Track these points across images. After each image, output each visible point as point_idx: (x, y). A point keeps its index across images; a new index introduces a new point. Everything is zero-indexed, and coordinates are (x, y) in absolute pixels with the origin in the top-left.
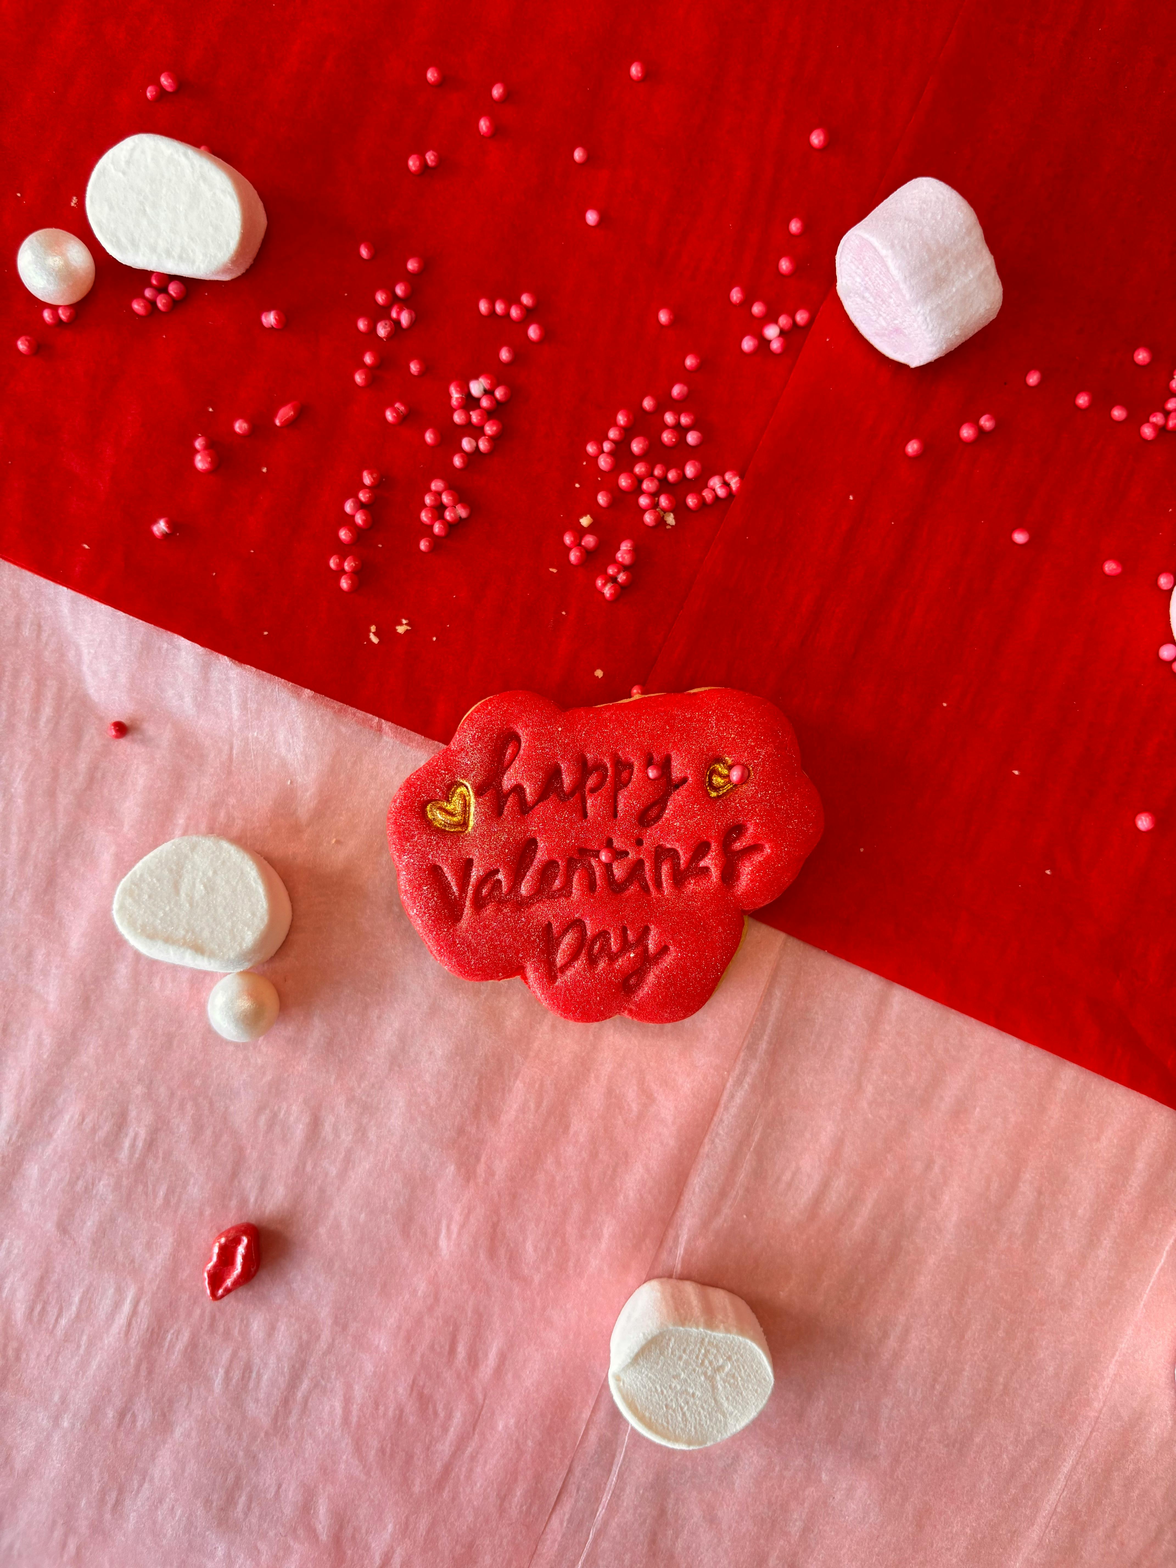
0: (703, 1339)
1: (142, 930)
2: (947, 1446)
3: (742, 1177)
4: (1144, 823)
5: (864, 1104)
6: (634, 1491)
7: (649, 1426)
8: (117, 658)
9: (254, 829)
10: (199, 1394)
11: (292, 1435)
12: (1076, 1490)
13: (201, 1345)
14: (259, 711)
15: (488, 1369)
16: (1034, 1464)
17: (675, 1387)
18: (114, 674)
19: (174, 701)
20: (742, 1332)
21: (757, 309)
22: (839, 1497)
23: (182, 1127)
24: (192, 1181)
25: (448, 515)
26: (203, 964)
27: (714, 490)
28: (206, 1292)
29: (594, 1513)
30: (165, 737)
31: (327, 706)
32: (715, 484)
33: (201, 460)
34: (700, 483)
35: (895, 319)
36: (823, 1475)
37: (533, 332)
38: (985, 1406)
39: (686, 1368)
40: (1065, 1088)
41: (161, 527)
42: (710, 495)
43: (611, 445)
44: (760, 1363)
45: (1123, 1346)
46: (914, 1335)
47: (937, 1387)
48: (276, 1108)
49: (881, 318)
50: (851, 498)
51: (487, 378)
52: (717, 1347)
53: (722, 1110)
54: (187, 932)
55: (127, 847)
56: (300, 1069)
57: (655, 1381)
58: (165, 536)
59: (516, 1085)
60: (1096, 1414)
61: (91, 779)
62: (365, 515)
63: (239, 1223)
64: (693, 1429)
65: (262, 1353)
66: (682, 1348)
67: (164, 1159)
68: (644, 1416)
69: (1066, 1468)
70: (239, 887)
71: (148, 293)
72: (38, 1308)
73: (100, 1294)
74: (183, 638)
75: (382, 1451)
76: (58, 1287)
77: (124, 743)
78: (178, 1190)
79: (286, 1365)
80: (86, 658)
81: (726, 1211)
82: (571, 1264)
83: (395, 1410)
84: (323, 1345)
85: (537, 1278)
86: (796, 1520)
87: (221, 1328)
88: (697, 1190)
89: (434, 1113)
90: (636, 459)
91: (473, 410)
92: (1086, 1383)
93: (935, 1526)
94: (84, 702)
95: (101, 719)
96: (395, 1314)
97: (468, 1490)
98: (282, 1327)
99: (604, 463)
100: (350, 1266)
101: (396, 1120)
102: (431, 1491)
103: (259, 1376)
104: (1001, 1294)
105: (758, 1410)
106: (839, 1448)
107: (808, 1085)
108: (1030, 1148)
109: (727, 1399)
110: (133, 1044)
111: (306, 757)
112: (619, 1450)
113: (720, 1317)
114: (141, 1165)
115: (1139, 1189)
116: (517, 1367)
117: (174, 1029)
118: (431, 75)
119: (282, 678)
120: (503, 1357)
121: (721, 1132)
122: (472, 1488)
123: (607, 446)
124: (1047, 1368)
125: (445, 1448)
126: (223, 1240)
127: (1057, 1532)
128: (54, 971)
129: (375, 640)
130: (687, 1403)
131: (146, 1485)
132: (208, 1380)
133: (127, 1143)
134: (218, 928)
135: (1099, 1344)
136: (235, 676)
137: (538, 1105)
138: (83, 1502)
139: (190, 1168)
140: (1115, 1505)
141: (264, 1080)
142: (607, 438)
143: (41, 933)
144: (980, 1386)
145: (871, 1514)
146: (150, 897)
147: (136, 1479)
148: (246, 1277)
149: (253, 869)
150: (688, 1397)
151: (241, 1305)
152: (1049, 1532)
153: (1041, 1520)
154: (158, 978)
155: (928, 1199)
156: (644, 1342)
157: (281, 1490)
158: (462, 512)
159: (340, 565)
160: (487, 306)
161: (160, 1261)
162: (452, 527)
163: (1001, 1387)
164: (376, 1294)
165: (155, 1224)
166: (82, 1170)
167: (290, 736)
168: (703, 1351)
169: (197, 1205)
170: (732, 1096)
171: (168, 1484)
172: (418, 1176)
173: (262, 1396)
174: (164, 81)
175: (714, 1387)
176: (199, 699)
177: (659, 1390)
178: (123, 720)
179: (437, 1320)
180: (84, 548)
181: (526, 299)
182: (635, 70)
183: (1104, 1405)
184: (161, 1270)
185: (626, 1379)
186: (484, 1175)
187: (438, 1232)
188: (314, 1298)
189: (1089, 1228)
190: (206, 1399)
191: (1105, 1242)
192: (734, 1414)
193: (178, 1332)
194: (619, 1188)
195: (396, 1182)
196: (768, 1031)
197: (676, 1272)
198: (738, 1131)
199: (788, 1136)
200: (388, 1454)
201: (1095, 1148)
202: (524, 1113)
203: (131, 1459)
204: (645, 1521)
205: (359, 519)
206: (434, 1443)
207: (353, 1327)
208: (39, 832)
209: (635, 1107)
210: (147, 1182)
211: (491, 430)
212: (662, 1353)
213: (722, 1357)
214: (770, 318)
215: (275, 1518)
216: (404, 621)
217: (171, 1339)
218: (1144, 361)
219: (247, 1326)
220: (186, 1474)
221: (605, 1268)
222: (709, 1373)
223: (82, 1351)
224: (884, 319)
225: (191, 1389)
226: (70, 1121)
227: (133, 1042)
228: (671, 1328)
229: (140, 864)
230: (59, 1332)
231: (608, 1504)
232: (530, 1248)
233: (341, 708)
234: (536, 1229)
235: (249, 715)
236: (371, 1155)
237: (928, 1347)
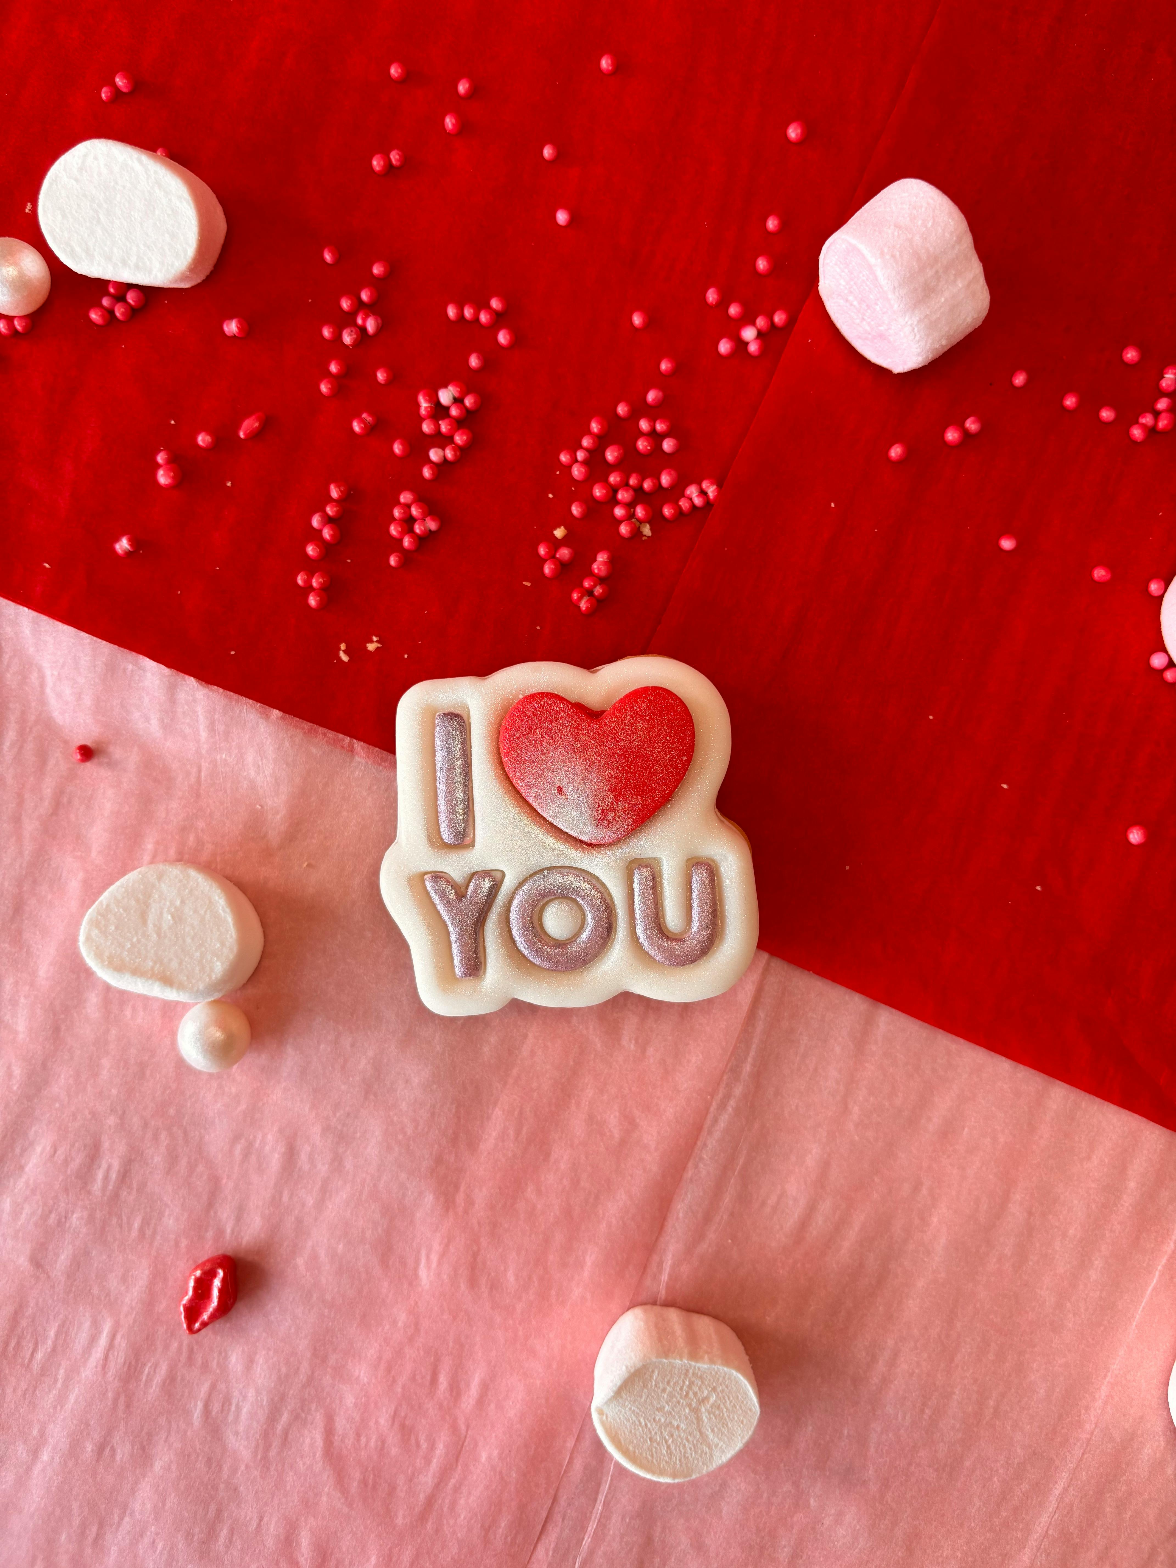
0: (687, 1371)
1: (109, 963)
2: (937, 1470)
3: (727, 1199)
4: (1135, 836)
5: (851, 1126)
6: (620, 1519)
7: (634, 1460)
8: (81, 680)
9: (224, 853)
10: (178, 1427)
11: (272, 1469)
12: (1068, 1513)
13: (179, 1378)
14: (227, 733)
15: (471, 1400)
16: (1025, 1486)
17: (660, 1419)
18: (79, 697)
19: (140, 723)
20: (727, 1362)
21: (733, 310)
22: (828, 1523)
23: (157, 1158)
24: (167, 1213)
25: (418, 529)
26: (171, 995)
27: (691, 499)
28: (183, 1326)
29: (580, 1542)
30: (132, 759)
31: (296, 726)
32: (692, 493)
33: (163, 475)
34: (677, 491)
35: (880, 326)
36: (812, 1501)
37: (503, 338)
38: (975, 1429)
39: (670, 1401)
40: (1055, 1107)
41: (123, 545)
42: (687, 505)
43: (585, 455)
44: (745, 1394)
45: (1115, 1367)
46: (903, 1359)
47: (927, 1411)
48: (251, 1137)
49: (864, 323)
50: (833, 505)
51: (457, 386)
52: (701, 1378)
53: (706, 1134)
54: (155, 963)
55: (95, 873)
56: (275, 1098)
57: (638, 1414)
58: (128, 554)
59: (495, 1113)
60: (1088, 1436)
61: (57, 806)
62: (332, 529)
63: (216, 1254)
64: (678, 1462)
65: (241, 1386)
66: (666, 1380)
67: (138, 1190)
68: (628, 1449)
69: (1057, 1491)
70: (208, 917)
71: (106, 302)
72: (13, 1344)
73: (75, 1328)
74: (148, 659)
75: (364, 1482)
76: (33, 1321)
77: (90, 767)
78: (153, 1221)
79: (265, 1398)
80: (50, 681)
81: (711, 1235)
82: (553, 1293)
83: (376, 1441)
84: (302, 1377)
85: (520, 1307)
86: (785, 1547)
87: (199, 1361)
88: (681, 1215)
89: (411, 1142)
90: (611, 468)
91: (443, 419)
92: (1077, 1405)
93: (925, 1550)
94: (48, 724)
95: (66, 742)
96: (376, 1345)
97: (452, 1522)
98: (260, 1359)
99: (577, 472)
100: (328, 1297)
101: (372, 1149)
102: (415, 1523)
103: (238, 1408)
104: (991, 1317)
105: (744, 1441)
106: (828, 1474)
107: (793, 1107)
108: (1020, 1169)
109: (713, 1430)
110: (105, 1074)
111: (276, 780)
112: (605, 1478)
113: (705, 1347)
114: (116, 1196)
115: (1130, 1208)
116: (500, 1398)
117: (147, 1058)
118: (394, 71)
119: (250, 699)
120: (485, 1388)
121: (705, 1156)
122: (456, 1520)
123: (580, 455)
124: (1038, 1390)
125: (427, 1480)
126: (198, 1273)
127: (1048, 1555)
128: (22, 1000)
129: (345, 658)
130: (672, 1436)
131: (127, 1519)
132: (187, 1413)
133: (100, 1175)
134: (186, 959)
135: (1091, 1365)
136: (202, 697)
137: (518, 1132)
138: (63, 1537)
139: (165, 1199)
140: (1107, 1526)
141: (239, 1109)
142: (581, 447)
143: (8, 961)
144: (970, 1409)
145: (861, 1540)
146: (117, 928)
147: (116, 1513)
148: (224, 1310)
149: (221, 898)
150: (673, 1430)
151: (219, 1338)
152: (1041, 1555)
153: (1032, 1542)
154: (130, 1007)
155: (917, 1221)
156: (626, 1376)
157: (262, 1523)
158: (432, 525)
159: (308, 582)
160: (455, 311)
161: (136, 1293)
162: (422, 540)
163: (992, 1410)
164: (355, 1325)
165: (130, 1256)
166: (55, 1203)
167: (259, 758)
168: (687, 1383)
169: (172, 1236)
170: (716, 1121)
171: (148, 1517)
172: (396, 1206)
173: (241, 1429)
174: (119, 81)
175: (699, 1419)
176: (166, 721)
177: (643, 1423)
178: (88, 743)
179: (418, 1350)
180: (45, 567)
181: (495, 304)
182: (605, 63)
183: (1096, 1427)
184: (137, 1303)
185: (610, 1412)
186: (463, 1205)
187: (417, 1262)
188: (293, 1330)
189: (1080, 1249)
190: (185, 1432)
191: (1096, 1262)
192: (720, 1445)
193: (156, 1366)
194: (601, 1216)
195: (374, 1212)
196: (752, 1053)
197: (660, 1298)
198: (722, 1155)
199: (773, 1159)
200: (370, 1486)
201: (1085, 1167)
202: (503, 1141)
203: (111, 1493)
204: (631, 1549)
205: (327, 534)
206: (416, 1475)
207: (333, 1359)
208: (5, 859)
209: (617, 1133)
210: (121, 1214)
211: (461, 440)
212: (645, 1386)
213: (706, 1389)
214: (748, 319)
215: (257, 1551)
216: (375, 639)
217: (149, 1373)
218: (1132, 360)
219: (226, 1358)
220: (167, 1508)
221: (588, 1296)
222: (694, 1405)
223: (59, 1385)
224: (869, 324)
225: (170, 1422)
226: (42, 1153)
227: (105, 1072)
228: (654, 1360)
229: (106, 894)
230: (36, 1366)
231: (594, 1532)
232: (511, 1277)
233: (312, 729)
234: (517, 1258)
235: (217, 737)
236: (348, 1185)
237: (917, 1371)
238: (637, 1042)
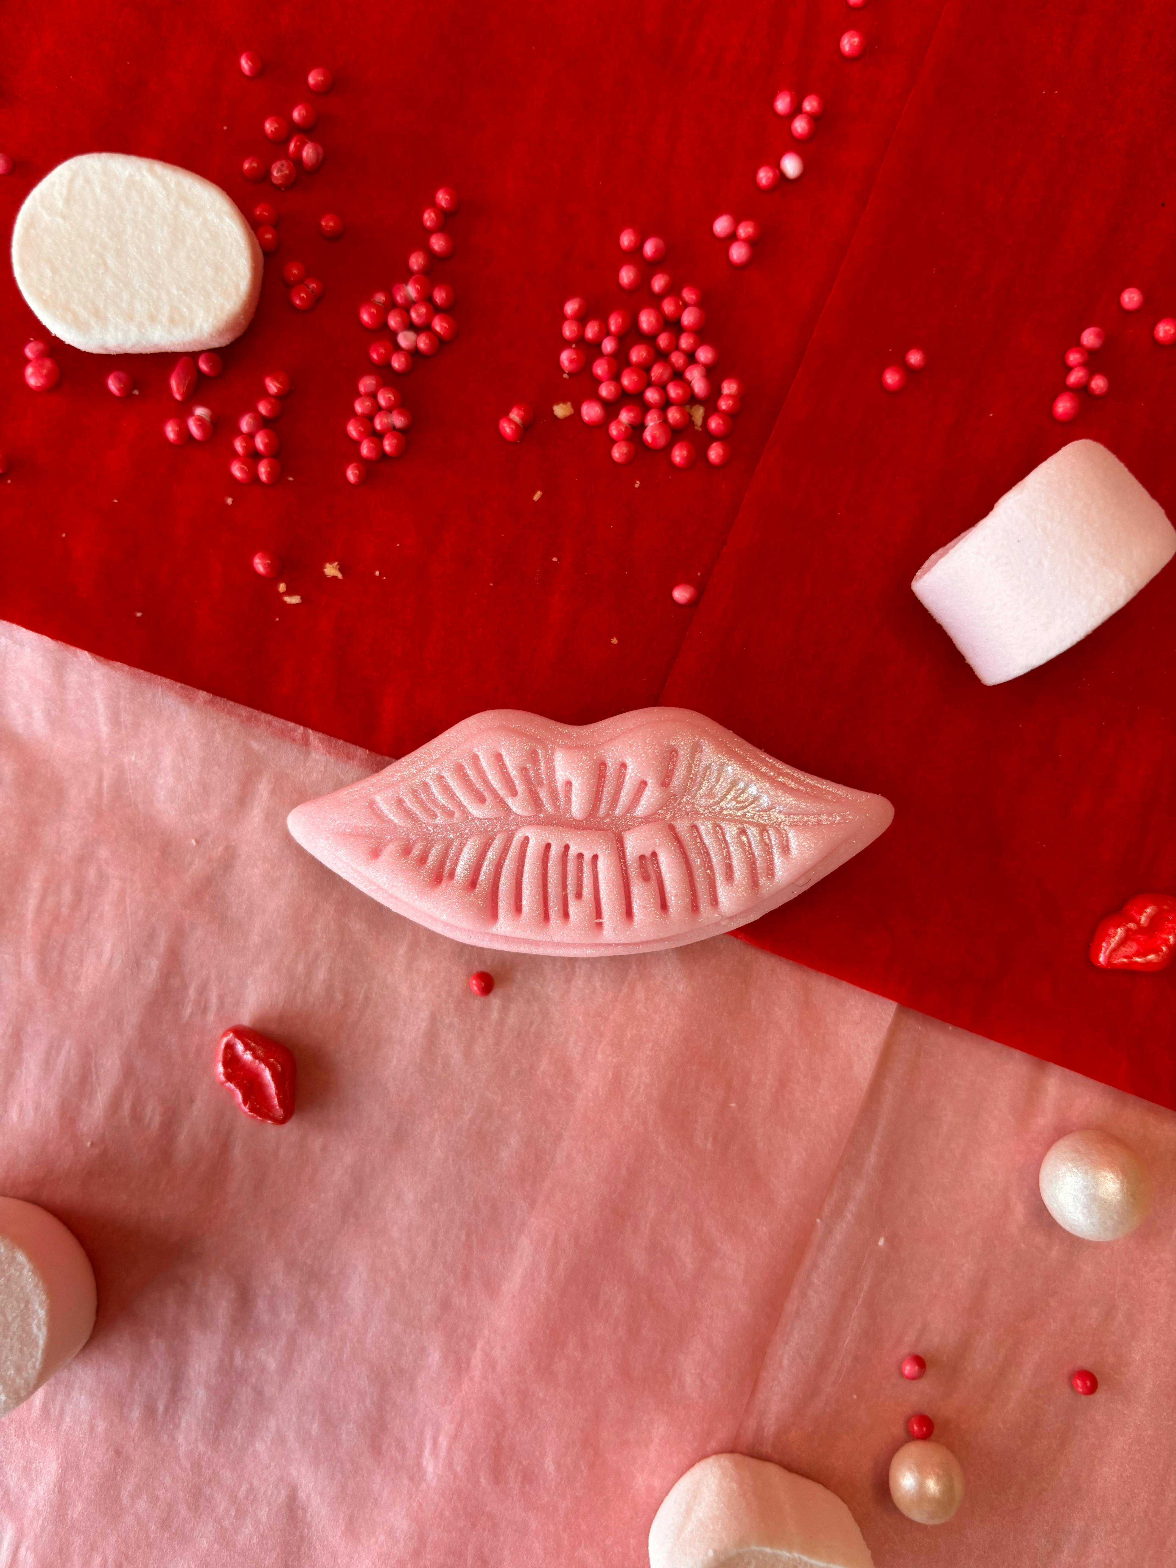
3: (847, 1341)
14: (137, 726)
19: (19, 718)
31: (230, 713)
33: (33, 374)
46: (1096, 1546)
53: (815, 1249)
59: (520, 1242)
62: (268, 436)
81: (828, 1389)
85: (563, 1506)
88: (785, 1362)
89: (407, 1281)
96: (367, 1561)
101: (356, 1291)
107: (935, 1208)
111: (204, 787)
121: (816, 1281)
136: (101, 678)
137: (553, 1268)
161: (42, 1493)
164: (339, 1533)
165: (31, 1443)
167: (180, 758)
170: (829, 1231)
172: (389, 1368)
176: (53, 712)
184: (44, 1506)
186: (480, 1367)
187: (420, 1447)
194: (672, 1374)
195: (359, 1377)
196: (878, 1138)
198: (840, 1278)
199: (909, 1281)
202: (533, 1280)
209: (690, 1263)
232: (549, 1465)
233: (251, 716)
234: (557, 1439)
235: (124, 732)
236: (323, 1341)
237: (1116, 1562)
238: (715, 1139)
